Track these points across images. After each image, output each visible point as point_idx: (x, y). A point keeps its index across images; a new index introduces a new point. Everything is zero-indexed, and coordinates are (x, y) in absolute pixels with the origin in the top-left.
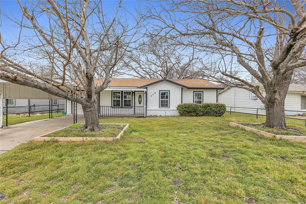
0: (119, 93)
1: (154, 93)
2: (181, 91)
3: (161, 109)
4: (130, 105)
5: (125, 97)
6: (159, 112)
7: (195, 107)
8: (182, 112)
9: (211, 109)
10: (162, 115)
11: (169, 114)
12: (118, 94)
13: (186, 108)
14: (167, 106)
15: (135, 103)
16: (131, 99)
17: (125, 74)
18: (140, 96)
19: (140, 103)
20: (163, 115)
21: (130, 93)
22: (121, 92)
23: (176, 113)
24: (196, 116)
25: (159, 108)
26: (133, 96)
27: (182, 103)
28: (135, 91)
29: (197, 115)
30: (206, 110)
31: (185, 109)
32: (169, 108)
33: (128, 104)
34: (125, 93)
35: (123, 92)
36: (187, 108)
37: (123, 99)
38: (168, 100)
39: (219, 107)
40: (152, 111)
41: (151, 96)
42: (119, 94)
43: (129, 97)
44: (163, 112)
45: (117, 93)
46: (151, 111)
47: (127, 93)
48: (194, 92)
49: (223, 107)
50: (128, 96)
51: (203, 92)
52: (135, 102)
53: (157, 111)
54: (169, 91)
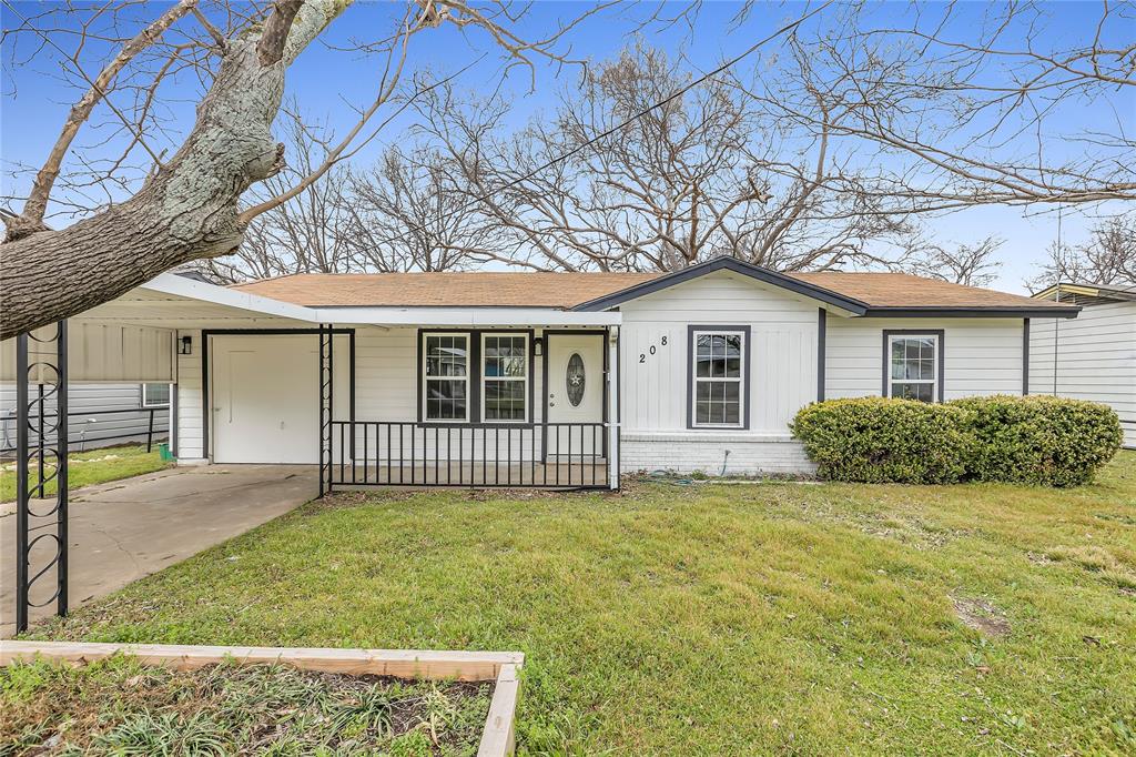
0: (460, 344)
1: (658, 344)
2: (816, 327)
3: (702, 434)
4: (519, 412)
5: (493, 366)
6: (688, 450)
7: (926, 426)
8: (838, 456)
9: (1023, 436)
10: (709, 472)
11: (746, 461)
12: (453, 350)
13: (861, 429)
14: (732, 416)
15: (550, 400)
16: (526, 379)
17: (495, 258)
18: (576, 362)
19: (576, 397)
20: (713, 469)
21: (519, 343)
22: (468, 335)
23: (792, 459)
24: (927, 480)
25: (689, 426)
26: (538, 361)
27: (821, 398)
28: (547, 332)
29: (932, 476)
30: (993, 447)
31: (857, 437)
32: (747, 427)
33: (507, 406)
34: (491, 343)
35: (484, 335)
36: (872, 433)
37: (484, 379)
38: (741, 379)
39: (1079, 422)
40: (648, 448)
41: (643, 356)
42: (458, 351)
43: (514, 367)
44: (711, 450)
45: (447, 342)
46: (643, 445)
47: (505, 343)
48: (886, 333)
49: (1102, 428)
50: (507, 361)
51: (941, 333)
52: (551, 391)
53: (672, 449)
54: (747, 329)
